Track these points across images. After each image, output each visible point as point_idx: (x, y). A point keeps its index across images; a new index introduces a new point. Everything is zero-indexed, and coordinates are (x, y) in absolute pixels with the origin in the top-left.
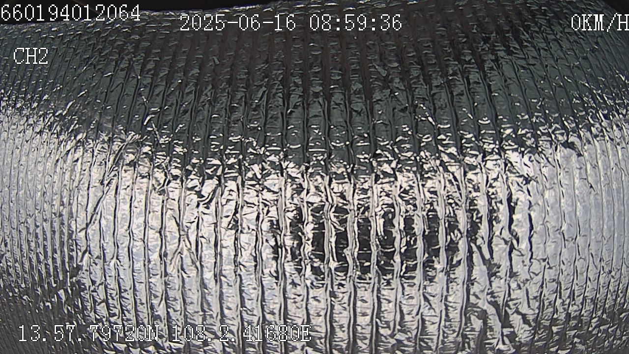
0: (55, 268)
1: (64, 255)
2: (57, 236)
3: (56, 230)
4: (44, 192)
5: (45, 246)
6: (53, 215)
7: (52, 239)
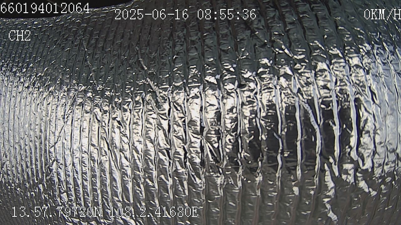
0: (37, 171)
1: (42, 163)
2: (38, 151)
3: (37, 147)
4: (30, 124)
5: (31, 157)
6: (36, 138)
7: (35, 153)
